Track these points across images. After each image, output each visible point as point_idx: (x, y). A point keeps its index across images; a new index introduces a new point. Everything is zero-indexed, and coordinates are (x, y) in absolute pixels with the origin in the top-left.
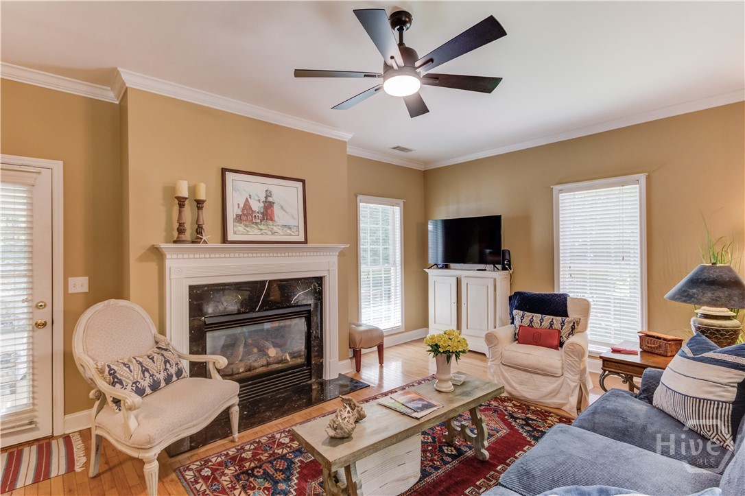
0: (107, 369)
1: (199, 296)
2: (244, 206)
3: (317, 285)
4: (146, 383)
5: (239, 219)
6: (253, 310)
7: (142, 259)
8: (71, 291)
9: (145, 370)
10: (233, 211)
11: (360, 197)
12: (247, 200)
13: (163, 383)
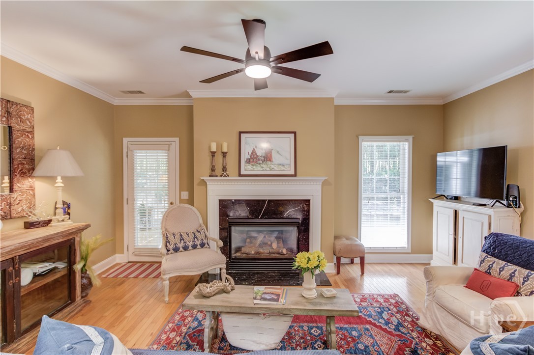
0: (165, 235)
1: (225, 206)
2: (252, 153)
3: (305, 205)
4: (181, 245)
5: (248, 161)
6: (257, 217)
7: (199, 184)
8: (182, 198)
9: (182, 239)
10: (245, 156)
11: (361, 138)
12: (254, 149)
13: (199, 247)
